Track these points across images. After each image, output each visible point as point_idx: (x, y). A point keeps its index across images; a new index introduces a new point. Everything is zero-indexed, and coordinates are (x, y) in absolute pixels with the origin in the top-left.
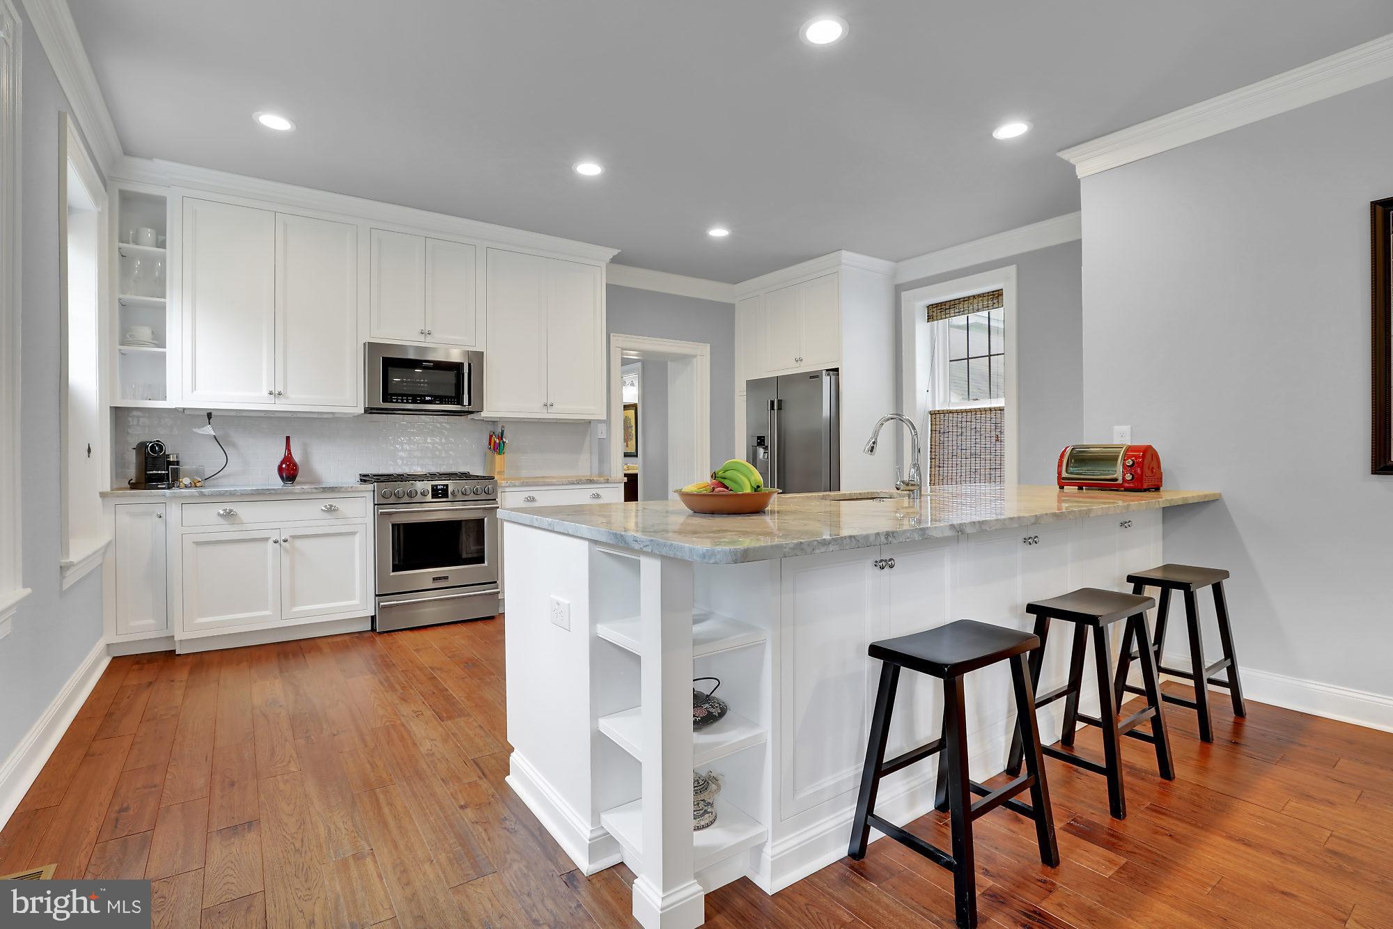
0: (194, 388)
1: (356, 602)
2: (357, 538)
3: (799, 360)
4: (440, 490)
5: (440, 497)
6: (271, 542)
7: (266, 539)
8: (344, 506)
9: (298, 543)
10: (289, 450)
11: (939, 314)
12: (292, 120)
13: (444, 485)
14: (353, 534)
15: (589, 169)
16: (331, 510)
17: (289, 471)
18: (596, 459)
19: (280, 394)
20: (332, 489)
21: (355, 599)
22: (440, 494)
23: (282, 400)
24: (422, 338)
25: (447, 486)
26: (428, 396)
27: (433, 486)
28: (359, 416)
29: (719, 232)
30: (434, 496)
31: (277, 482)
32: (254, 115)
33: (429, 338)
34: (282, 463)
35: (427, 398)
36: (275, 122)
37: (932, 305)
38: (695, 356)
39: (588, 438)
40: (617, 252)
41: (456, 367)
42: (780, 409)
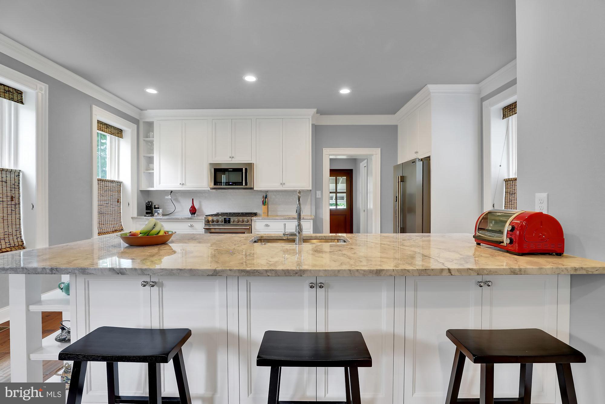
0: (160, 183)
3: (416, 153)
4: (227, 220)
5: (227, 223)
8: (195, 224)
10: (193, 204)
11: (509, 113)
12: (157, 91)
13: (229, 218)
15: (250, 78)
16: (191, 226)
17: (193, 211)
18: (314, 208)
19: (183, 184)
20: (191, 219)
22: (227, 222)
23: (184, 186)
24: (230, 159)
25: (230, 218)
26: (231, 182)
27: (224, 218)
28: (209, 191)
29: (345, 91)
30: (225, 223)
31: (189, 215)
32: (144, 90)
33: (233, 159)
34: (191, 208)
35: (230, 183)
36: (152, 91)
37: (505, 107)
38: (373, 155)
39: (310, 197)
40: (315, 110)
41: (241, 170)
42: (403, 179)
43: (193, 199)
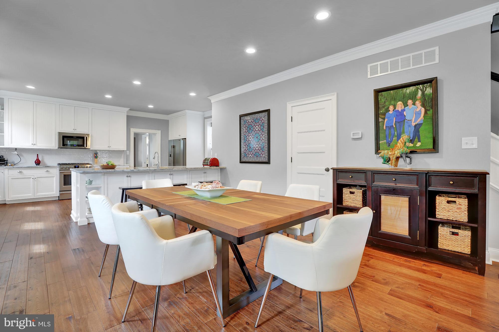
0: (11, 143)
1: (54, 193)
2: (55, 178)
6: (31, 178)
7: (30, 178)
8: (51, 170)
9: (39, 179)
10: (38, 157)
13: (78, 166)
14: (54, 177)
16: (47, 171)
17: (38, 162)
18: (125, 160)
19: (35, 144)
20: (48, 167)
21: (54, 192)
23: (35, 146)
24: (74, 131)
27: (75, 166)
28: (56, 149)
29: (151, 106)
31: (34, 165)
32: (25, 86)
33: (76, 131)
34: (36, 160)
35: (75, 145)
38: (157, 134)
39: (123, 155)
40: (129, 109)
41: (83, 138)
42: (174, 147)
43: (38, 155)
